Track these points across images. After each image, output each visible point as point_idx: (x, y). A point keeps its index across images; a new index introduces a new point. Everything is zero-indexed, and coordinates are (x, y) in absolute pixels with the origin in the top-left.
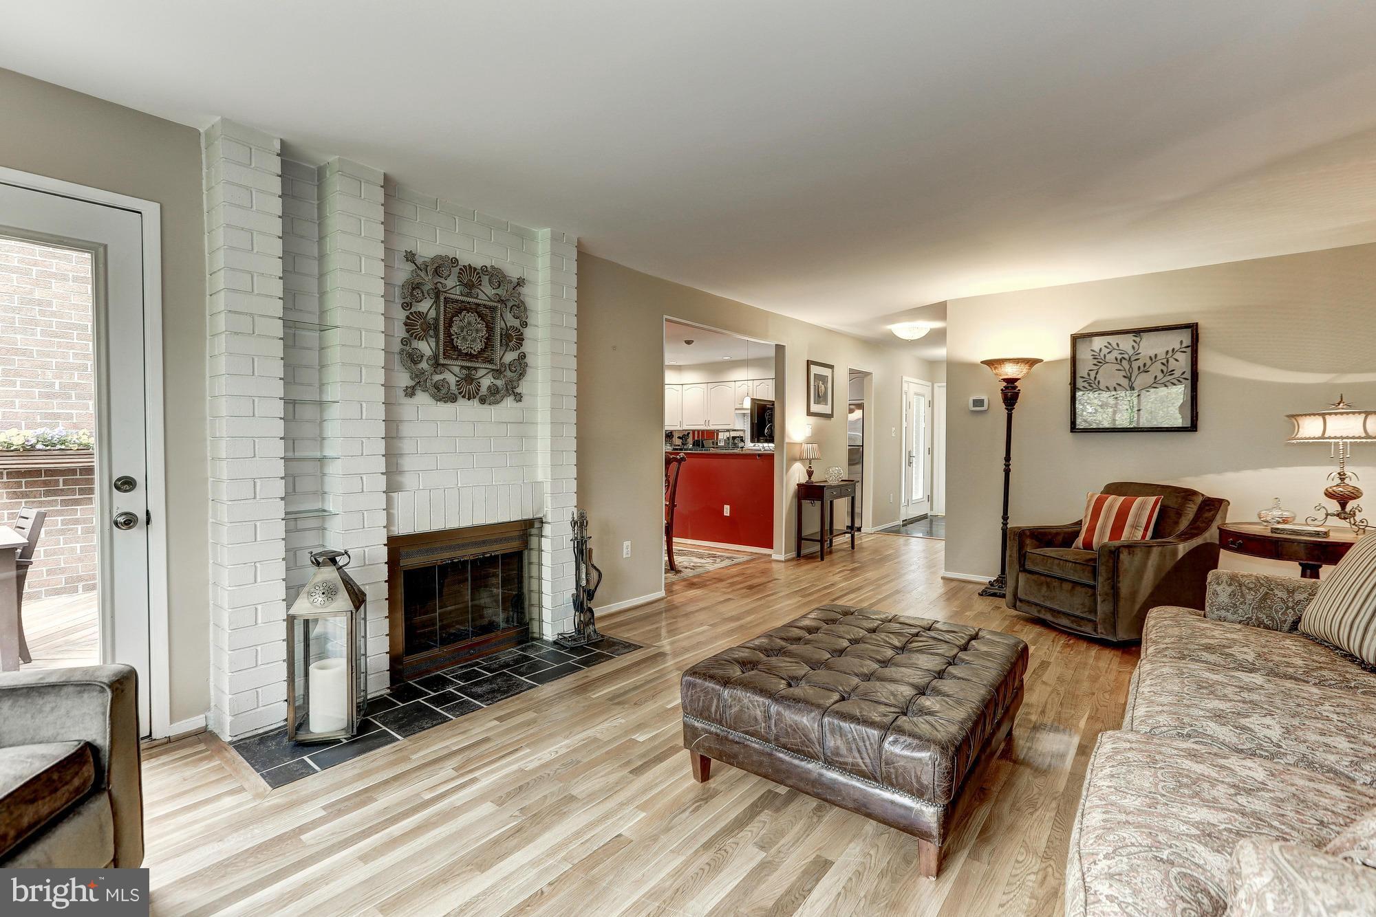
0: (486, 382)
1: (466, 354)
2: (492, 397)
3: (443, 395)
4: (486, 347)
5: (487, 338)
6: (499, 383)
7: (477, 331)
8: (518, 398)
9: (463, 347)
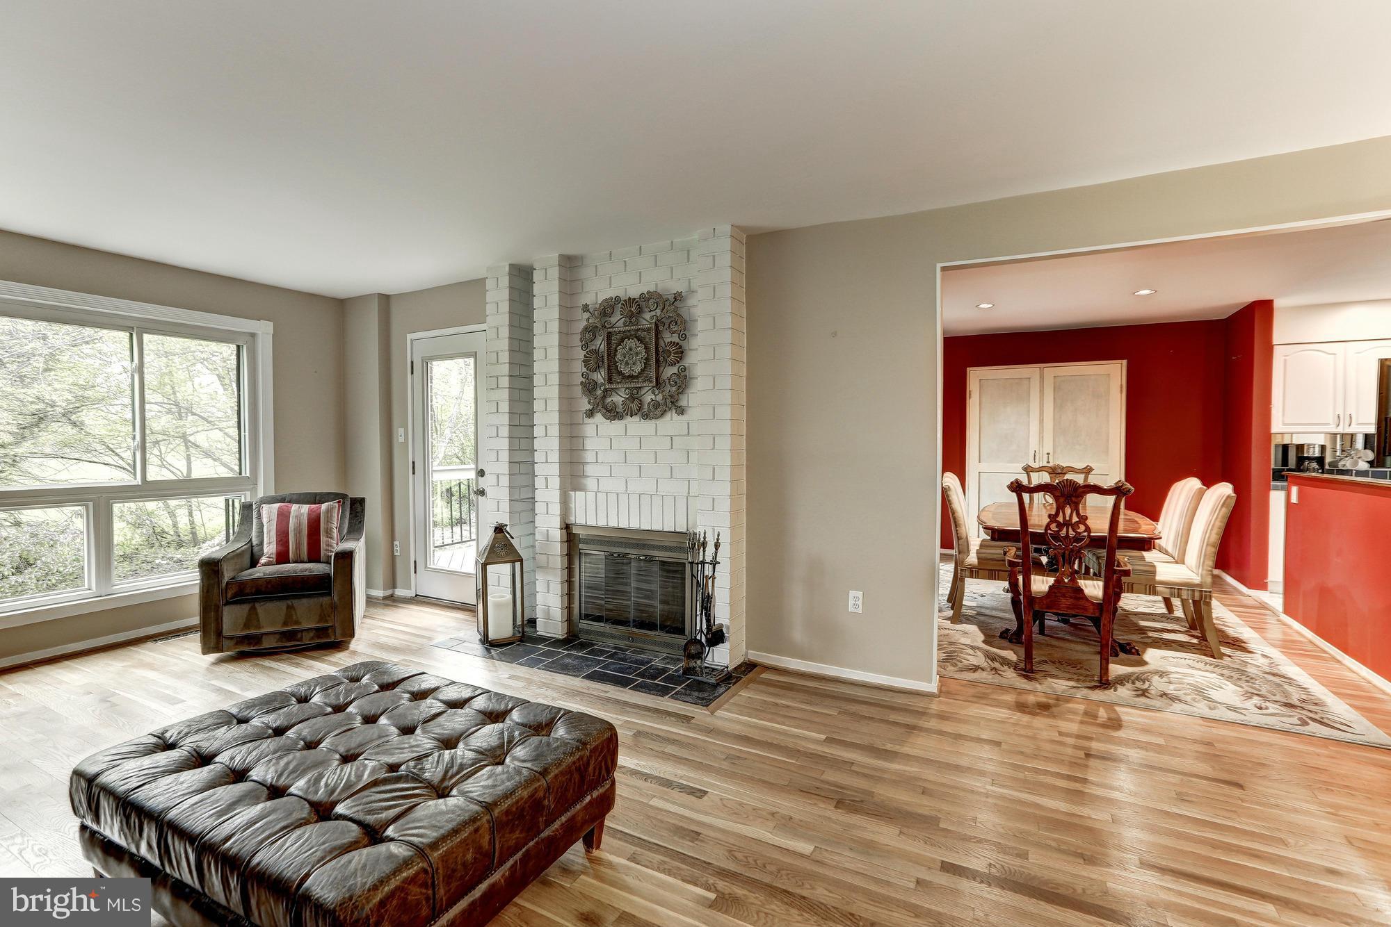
0: (648, 398)
1: (629, 376)
2: (654, 412)
3: (613, 414)
4: (645, 367)
5: (646, 359)
6: (659, 398)
7: (637, 354)
8: (681, 411)
9: (626, 371)
